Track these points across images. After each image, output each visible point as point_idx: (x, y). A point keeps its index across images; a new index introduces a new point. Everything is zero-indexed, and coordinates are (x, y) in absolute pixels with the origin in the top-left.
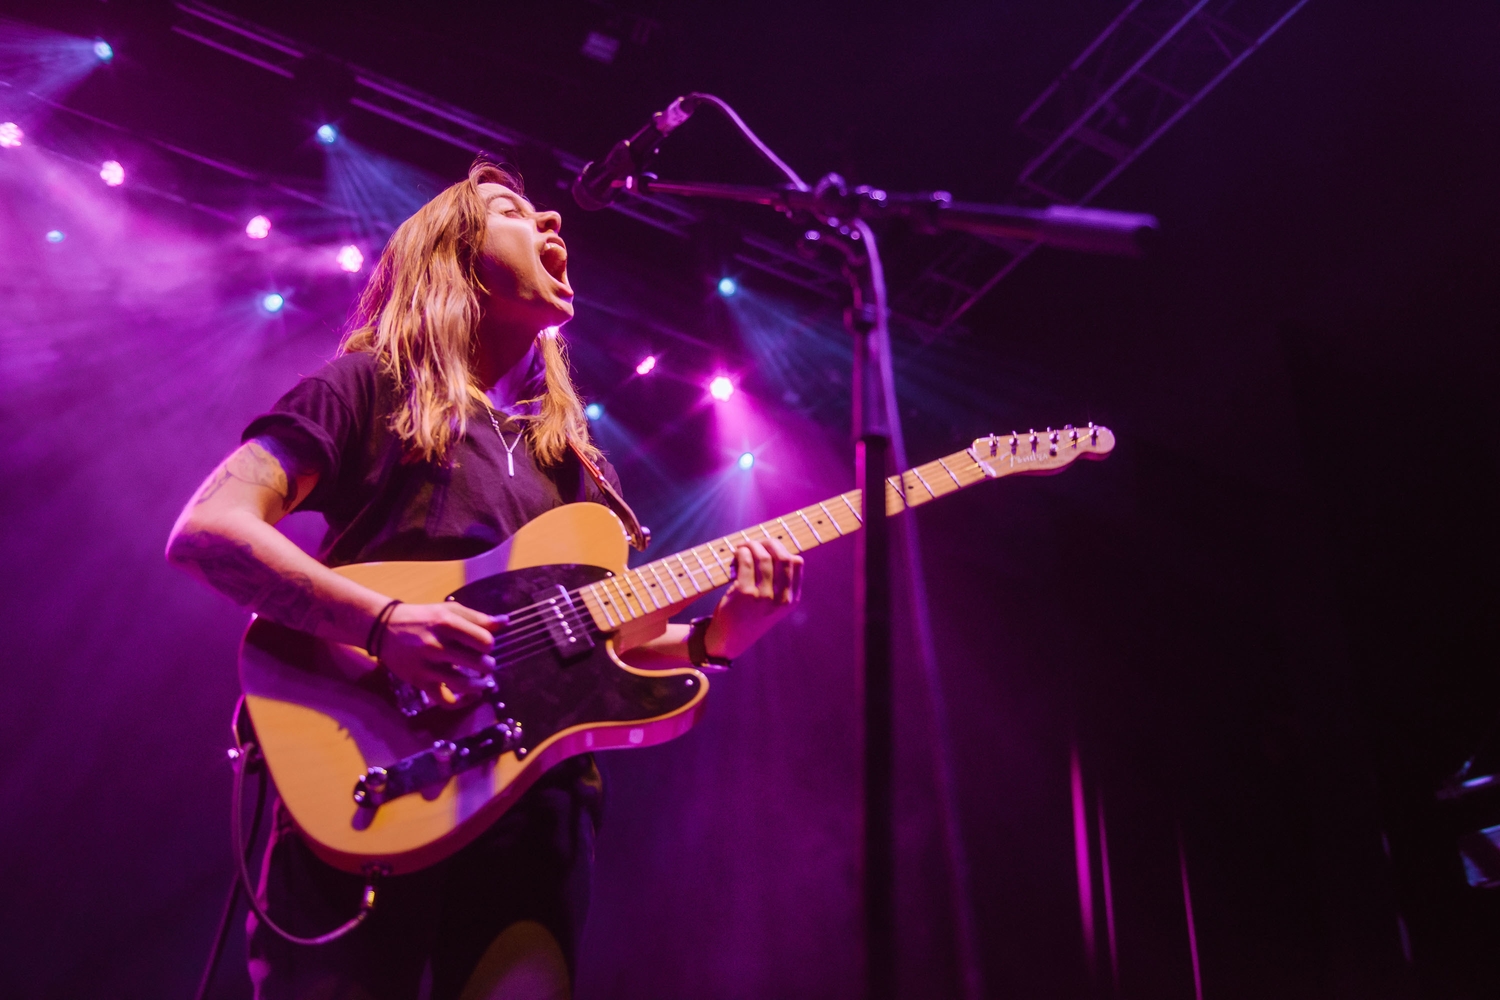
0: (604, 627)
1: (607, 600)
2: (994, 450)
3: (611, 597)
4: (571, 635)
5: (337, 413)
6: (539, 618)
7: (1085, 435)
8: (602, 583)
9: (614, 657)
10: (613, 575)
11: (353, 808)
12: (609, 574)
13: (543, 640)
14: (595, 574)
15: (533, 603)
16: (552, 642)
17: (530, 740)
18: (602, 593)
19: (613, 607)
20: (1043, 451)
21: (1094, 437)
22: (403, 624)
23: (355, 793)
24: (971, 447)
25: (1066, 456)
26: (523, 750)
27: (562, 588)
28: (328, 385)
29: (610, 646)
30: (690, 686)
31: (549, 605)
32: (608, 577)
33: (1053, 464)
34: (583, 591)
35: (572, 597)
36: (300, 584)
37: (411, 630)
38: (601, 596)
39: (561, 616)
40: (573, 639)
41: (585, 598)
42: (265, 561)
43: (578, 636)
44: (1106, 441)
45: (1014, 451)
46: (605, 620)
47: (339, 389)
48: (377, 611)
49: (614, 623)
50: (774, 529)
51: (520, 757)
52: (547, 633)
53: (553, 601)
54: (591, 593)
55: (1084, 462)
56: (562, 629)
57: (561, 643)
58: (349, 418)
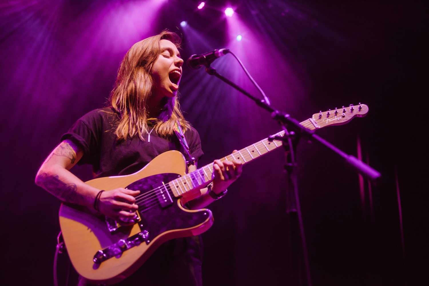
0: (176, 195)
1: (177, 186)
2: (320, 117)
3: (179, 185)
4: (165, 199)
5: (86, 131)
6: (155, 194)
7: (356, 108)
8: (176, 180)
9: (180, 206)
10: (181, 176)
11: (93, 263)
12: (179, 176)
13: (155, 202)
14: (174, 176)
15: (153, 189)
16: (159, 202)
17: (150, 238)
18: (176, 183)
19: (180, 188)
20: (339, 116)
21: (360, 108)
22: (105, 198)
23: (94, 259)
24: (311, 117)
25: (348, 117)
26: (149, 241)
27: (163, 183)
28: (84, 122)
29: (179, 202)
30: (205, 215)
31: (159, 189)
32: (179, 177)
33: (343, 120)
34: (170, 183)
35: (166, 186)
36: (73, 187)
37: (107, 200)
38: (175, 184)
39: (162, 192)
40: (166, 201)
41: (170, 185)
42: (62, 180)
43: (168, 199)
44: (365, 109)
45: (328, 117)
46: (177, 193)
47: (87, 123)
48: (96, 194)
49: (179, 194)
50: (236, 155)
51: (147, 244)
52: (157, 199)
53: (159, 187)
54: (173, 184)
55: (356, 118)
56: (162, 197)
57: (162, 202)
58: (90, 132)
